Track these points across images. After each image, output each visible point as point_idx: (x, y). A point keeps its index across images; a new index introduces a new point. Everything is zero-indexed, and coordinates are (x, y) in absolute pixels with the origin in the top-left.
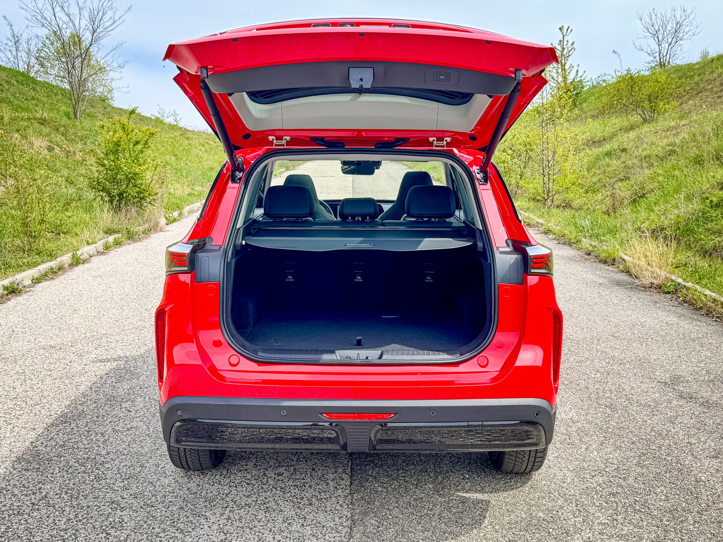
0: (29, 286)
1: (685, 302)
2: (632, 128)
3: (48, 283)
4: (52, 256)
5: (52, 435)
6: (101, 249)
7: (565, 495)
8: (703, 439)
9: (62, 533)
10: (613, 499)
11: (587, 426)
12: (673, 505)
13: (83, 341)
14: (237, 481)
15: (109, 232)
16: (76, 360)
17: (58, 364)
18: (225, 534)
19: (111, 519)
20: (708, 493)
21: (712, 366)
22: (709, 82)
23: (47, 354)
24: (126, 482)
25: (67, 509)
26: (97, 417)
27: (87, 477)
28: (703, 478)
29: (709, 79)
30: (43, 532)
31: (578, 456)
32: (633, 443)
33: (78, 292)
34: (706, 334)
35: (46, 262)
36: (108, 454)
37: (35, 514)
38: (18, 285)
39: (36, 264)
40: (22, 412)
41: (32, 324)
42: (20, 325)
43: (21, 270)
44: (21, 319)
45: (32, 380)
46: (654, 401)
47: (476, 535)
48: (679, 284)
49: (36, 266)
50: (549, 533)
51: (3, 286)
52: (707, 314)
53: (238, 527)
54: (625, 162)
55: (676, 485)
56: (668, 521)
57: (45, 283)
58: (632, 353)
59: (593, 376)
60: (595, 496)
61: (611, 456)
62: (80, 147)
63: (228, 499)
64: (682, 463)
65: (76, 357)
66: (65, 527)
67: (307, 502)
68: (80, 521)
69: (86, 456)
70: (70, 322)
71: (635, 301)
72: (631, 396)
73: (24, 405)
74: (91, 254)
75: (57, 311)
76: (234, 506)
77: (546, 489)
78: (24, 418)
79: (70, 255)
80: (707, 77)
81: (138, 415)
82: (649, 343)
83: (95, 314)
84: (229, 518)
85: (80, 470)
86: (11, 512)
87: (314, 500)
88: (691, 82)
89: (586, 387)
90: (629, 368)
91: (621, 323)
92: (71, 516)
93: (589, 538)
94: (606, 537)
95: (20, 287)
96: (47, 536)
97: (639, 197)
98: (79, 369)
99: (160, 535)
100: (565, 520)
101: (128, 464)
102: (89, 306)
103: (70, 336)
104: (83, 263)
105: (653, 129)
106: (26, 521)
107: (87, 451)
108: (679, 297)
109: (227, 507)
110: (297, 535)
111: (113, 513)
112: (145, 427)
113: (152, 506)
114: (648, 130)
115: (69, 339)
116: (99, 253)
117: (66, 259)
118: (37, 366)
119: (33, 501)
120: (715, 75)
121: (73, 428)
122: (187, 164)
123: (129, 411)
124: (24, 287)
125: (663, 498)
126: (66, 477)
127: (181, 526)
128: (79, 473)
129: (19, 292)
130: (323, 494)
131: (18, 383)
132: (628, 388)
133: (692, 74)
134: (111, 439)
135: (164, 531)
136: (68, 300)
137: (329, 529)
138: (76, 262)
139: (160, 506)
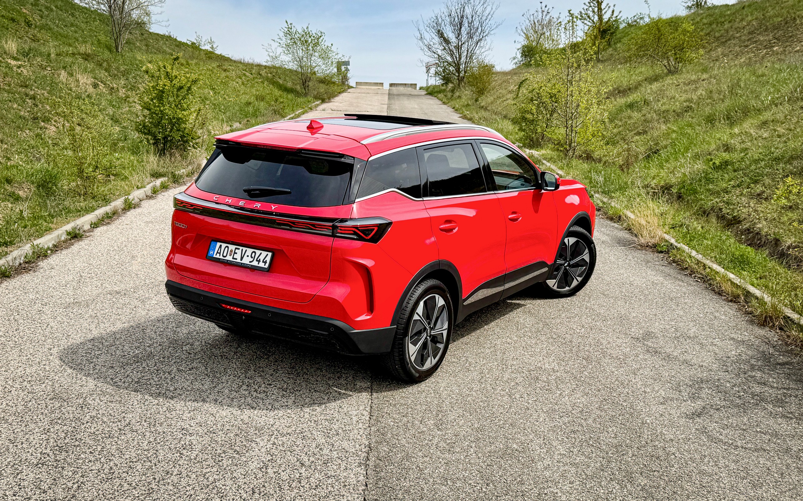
0: (89, 231)
1: (674, 261)
2: (656, 78)
3: (105, 228)
4: (106, 201)
5: (128, 372)
6: (149, 193)
7: (536, 431)
8: (656, 389)
9: (146, 453)
10: (573, 436)
11: (565, 375)
12: (619, 442)
13: (143, 288)
14: (280, 415)
15: (156, 175)
16: (140, 306)
17: (125, 309)
18: (272, 456)
19: (183, 443)
20: (649, 433)
21: (681, 325)
22: (738, 30)
23: (114, 300)
24: (192, 413)
25: (148, 434)
26: (163, 358)
27: (160, 409)
28: (648, 421)
29: (738, 27)
30: (130, 452)
31: (552, 400)
32: (599, 390)
33: (134, 238)
34: (685, 293)
35: (101, 207)
36: (176, 389)
37: (123, 437)
38: (79, 230)
39: (93, 209)
40: (100, 352)
41: (97, 270)
42: (87, 270)
43: (80, 215)
44: (86, 265)
45: (104, 323)
46: (625, 355)
47: (463, 461)
48: (672, 244)
49: (93, 211)
50: (519, 460)
51: (66, 231)
52: (691, 275)
53: (281, 450)
54: (645, 115)
55: (626, 426)
56: (612, 454)
57: (102, 228)
58: (616, 311)
59: (578, 331)
60: (560, 433)
61: (578, 400)
62: (123, 83)
63: (273, 429)
64: (635, 408)
65: (139, 303)
66: (147, 448)
67: (335, 433)
68: (159, 443)
69: (158, 391)
70: (130, 268)
71: (630, 260)
72: (605, 350)
73: (101, 346)
74: (141, 197)
75: (117, 257)
76: (278, 434)
77: (522, 426)
78: (103, 358)
79: (122, 200)
80: (736, 25)
81: (197, 357)
82: (632, 301)
83: (151, 261)
84: (274, 444)
85: (154, 403)
86: (103, 435)
87: (340, 431)
88: (721, 29)
89: (571, 341)
90: (610, 325)
91: (613, 282)
92: (151, 440)
93: (549, 465)
94: (562, 464)
95: (81, 231)
96: (134, 455)
97: (653, 153)
98: (143, 314)
99: (222, 455)
100: (533, 451)
101: (193, 399)
102: (145, 253)
103: (132, 282)
104: (135, 208)
105: (675, 82)
106: (116, 442)
107: (158, 387)
108: (670, 257)
109: (272, 435)
110: (326, 457)
111: (184, 438)
112: (204, 368)
113: (214, 433)
114: (671, 82)
115: (131, 285)
116: (149, 197)
117: (118, 203)
118: (107, 311)
119: (120, 427)
120: (745, 23)
121: (144, 367)
122: (225, 98)
123: (189, 353)
124: (84, 231)
125: (613, 435)
126: (143, 408)
127: (238, 449)
128: (154, 405)
129: (81, 237)
130: (347, 426)
131: (93, 326)
132: (605, 342)
133: (723, 20)
134: (177, 377)
135: (224, 452)
136: (126, 246)
137: (351, 454)
138: (129, 206)
139: (220, 433)
